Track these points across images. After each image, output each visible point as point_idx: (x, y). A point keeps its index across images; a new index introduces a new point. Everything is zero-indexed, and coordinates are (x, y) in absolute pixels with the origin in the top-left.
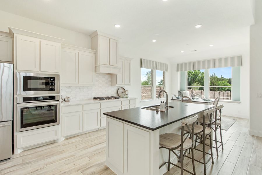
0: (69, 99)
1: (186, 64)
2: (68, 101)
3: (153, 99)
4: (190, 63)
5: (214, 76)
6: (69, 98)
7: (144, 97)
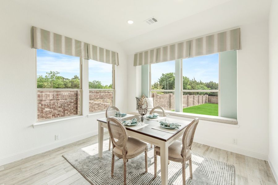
1: (146, 53)
4: (152, 51)
5: (194, 80)
7: (97, 106)
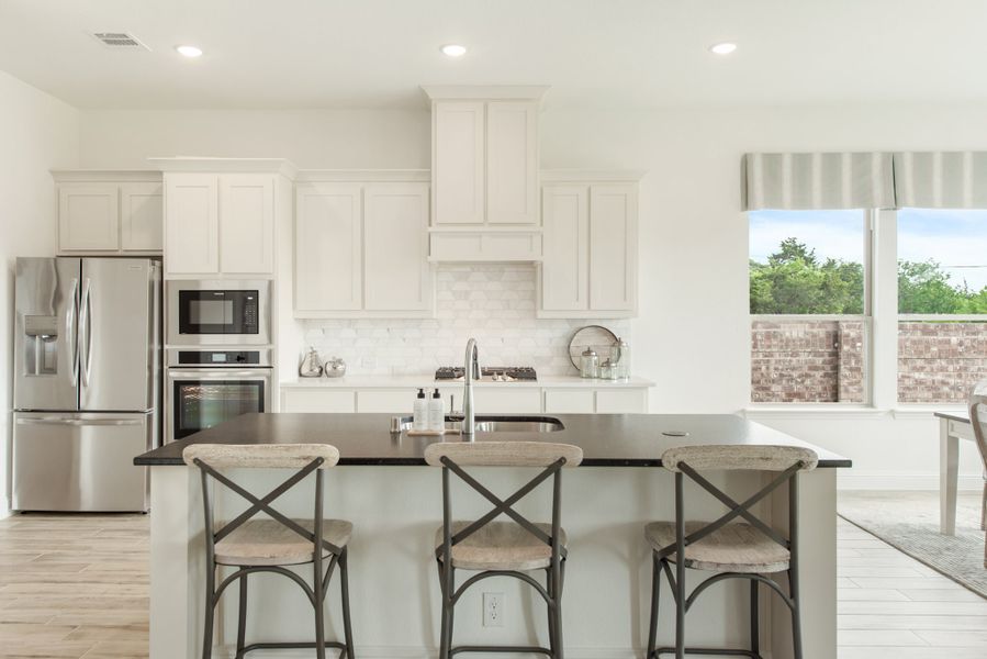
0: (340, 367)
2: (335, 374)
3: (871, 405)
6: (340, 362)
